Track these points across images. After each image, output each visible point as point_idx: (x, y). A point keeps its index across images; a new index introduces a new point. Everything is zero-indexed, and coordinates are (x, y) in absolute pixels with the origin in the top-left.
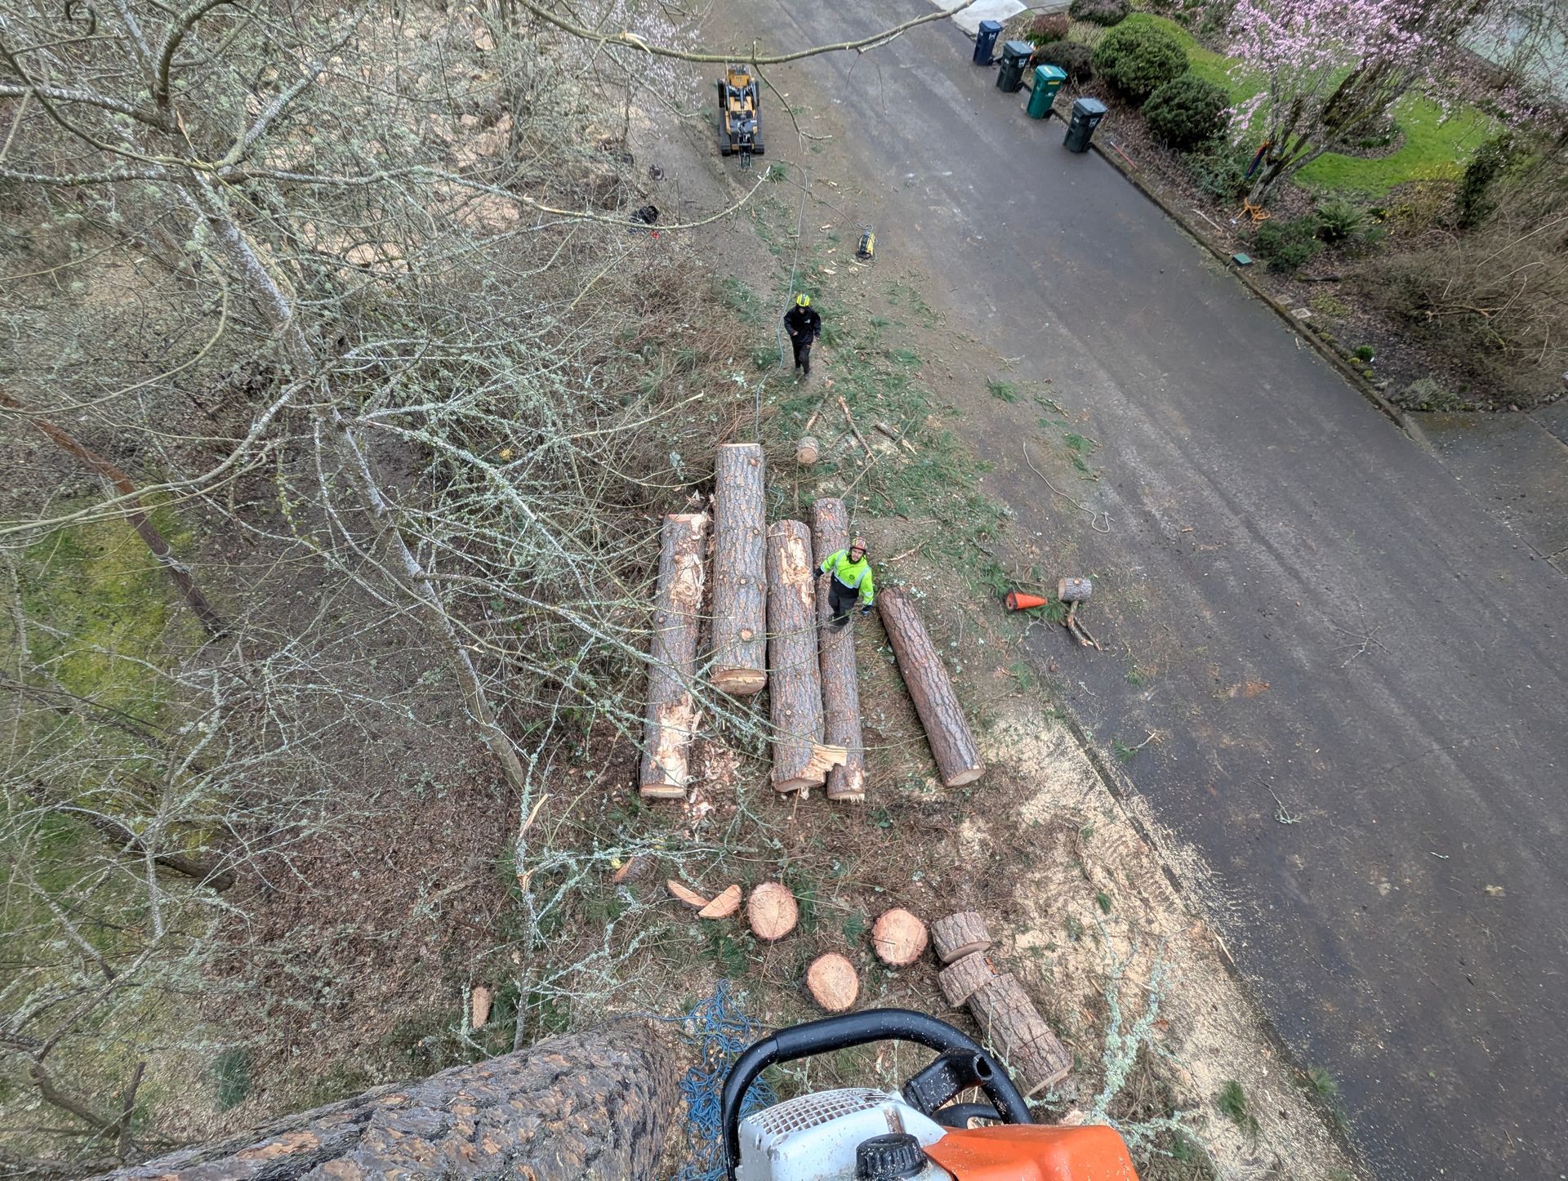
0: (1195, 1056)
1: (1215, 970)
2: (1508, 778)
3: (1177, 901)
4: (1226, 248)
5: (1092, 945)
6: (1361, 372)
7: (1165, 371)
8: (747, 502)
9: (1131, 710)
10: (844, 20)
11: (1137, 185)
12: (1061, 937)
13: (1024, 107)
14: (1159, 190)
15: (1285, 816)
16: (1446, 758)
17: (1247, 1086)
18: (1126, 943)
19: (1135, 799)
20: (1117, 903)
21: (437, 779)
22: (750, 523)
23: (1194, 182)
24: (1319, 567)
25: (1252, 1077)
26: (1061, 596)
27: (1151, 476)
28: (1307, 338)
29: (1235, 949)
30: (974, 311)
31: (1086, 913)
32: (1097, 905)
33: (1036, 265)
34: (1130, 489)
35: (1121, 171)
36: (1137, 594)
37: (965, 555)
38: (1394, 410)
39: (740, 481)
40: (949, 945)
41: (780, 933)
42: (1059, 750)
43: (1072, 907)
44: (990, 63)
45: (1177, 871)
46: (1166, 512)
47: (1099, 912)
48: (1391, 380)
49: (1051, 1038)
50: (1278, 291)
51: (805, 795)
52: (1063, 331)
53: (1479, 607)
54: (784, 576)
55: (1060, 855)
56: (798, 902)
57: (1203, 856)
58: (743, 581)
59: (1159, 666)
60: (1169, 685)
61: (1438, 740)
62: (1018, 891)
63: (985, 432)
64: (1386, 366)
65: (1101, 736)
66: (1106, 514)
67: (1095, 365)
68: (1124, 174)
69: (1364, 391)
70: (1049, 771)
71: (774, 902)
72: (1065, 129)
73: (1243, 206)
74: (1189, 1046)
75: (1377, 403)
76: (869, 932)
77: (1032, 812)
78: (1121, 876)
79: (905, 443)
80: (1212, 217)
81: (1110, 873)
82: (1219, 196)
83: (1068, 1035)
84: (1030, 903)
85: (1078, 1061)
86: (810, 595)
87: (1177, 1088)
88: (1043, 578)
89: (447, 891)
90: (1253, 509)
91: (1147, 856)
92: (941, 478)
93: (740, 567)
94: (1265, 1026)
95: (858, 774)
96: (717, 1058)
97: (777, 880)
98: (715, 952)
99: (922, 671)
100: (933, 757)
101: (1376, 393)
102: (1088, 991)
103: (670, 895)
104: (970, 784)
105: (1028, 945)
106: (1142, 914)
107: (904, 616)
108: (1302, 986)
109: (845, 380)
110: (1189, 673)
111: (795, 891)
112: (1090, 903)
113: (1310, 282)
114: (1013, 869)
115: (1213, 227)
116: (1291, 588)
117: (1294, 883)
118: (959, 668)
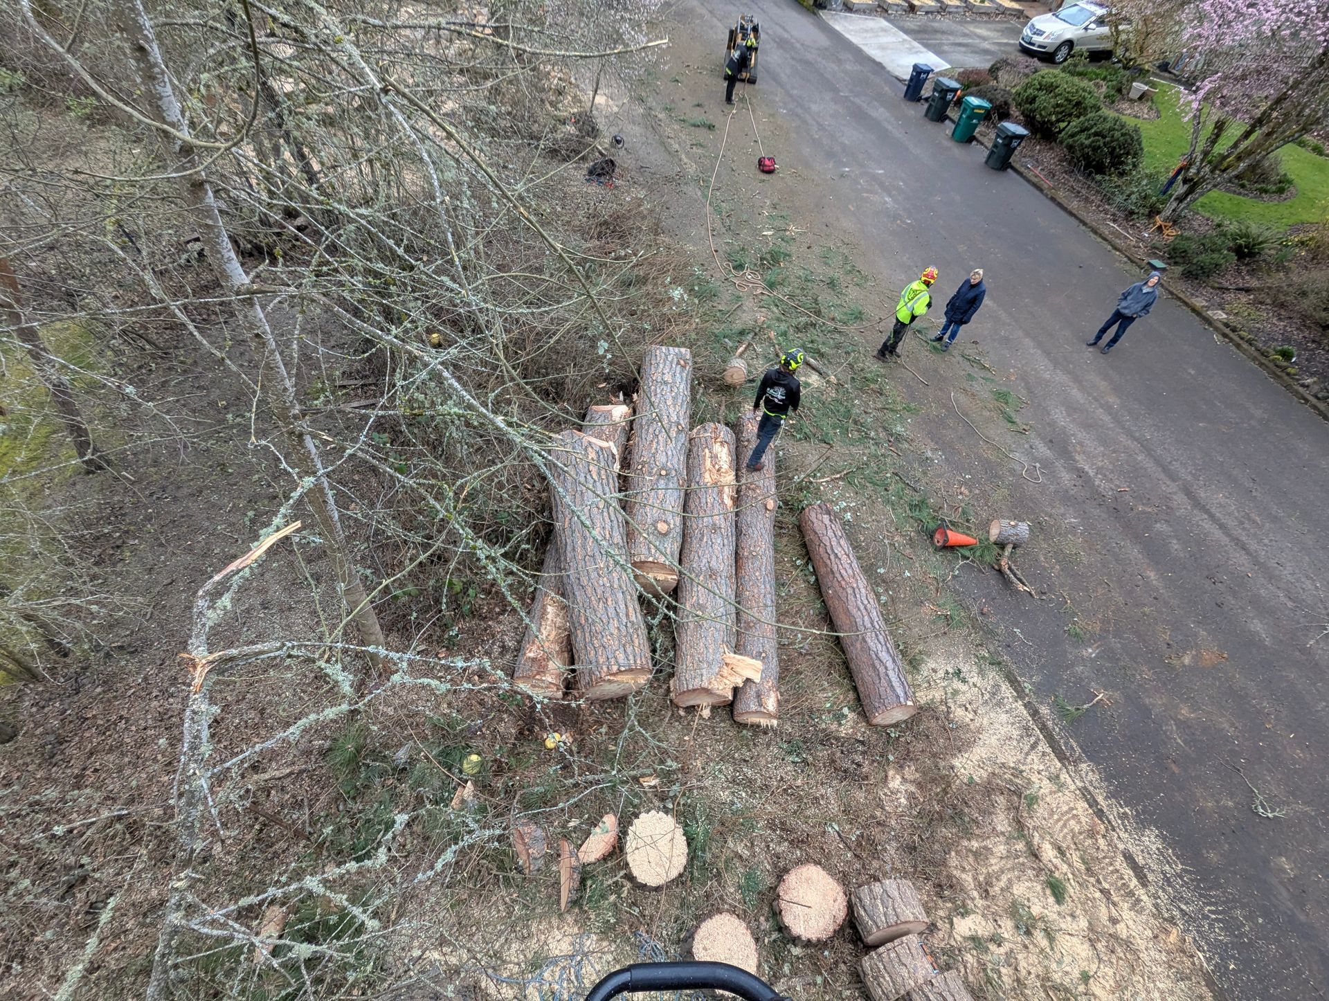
3: (1144, 898)
4: (1141, 253)
5: (1044, 943)
6: (1284, 369)
8: (674, 398)
9: (1073, 665)
10: (793, 58)
11: (1053, 199)
12: (1007, 927)
13: (949, 132)
14: (1074, 205)
15: (1263, 807)
18: (1087, 946)
19: (1083, 766)
20: (1072, 889)
22: (674, 418)
23: (1108, 199)
24: (1266, 541)
26: (992, 539)
27: (1078, 435)
28: (1225, 335)
29: (1222, 971)
31: (1037, 899)
32: (1048, 892)
33: (962, 248)
34: (1060, 445)
35: (1038, 188)
36: (1073, 544)
37: (892, 488)
38: (1321, 406)
39: (668, 378)
40: (876, 922)
41: (662, 879)
42: (995, 697)
43: (1019, 890)
44: (919, 100)
45: (1140, 860)
46: (1099, 470)
47: (1051, 900)
48: (1315, 379)
50: (1192, 294)
51: (706, 713)
54: (707, 475)
55: (1000, 822)
56: (690, 842)
57: (1169, 844)
58: (663, 473)
59: (1103, 622)
60: (1114, 642)
62: (953, 860)
64: (1307, 367)
65: (1039, 690)
66: (1038, 465)
67: (1020, 333)
68: (1041, 191)
69: (1288, 387)
70: (984, 722)
72: (987, 153)
73: (1154, 223)
75: (1303, 398)
76: (772, 890)
77: (966, 767)
78: (1075, 857)
79: (832, 378)
80: (1125, 229)
81: (1061, 852)
82: (1132, 213)
84: (967, 879)
86: (732, 498)
88: (973, 519)
90: (1189, 478)
91: (1104, 836)
93: (661, 458)
95: (773, 695)
97: (664, 808)
99: (850, 591)
100: (855, 689)
101: (1301, 389)
104: (896, 725)
105: (968, 934)
106: (1104, 910)
107: (830, 533)
109: (776, 319)
110: (1136, 633)
111: (688, 826)
112: (1039, 888)
113: (1224, 290)
114: (945, 832)
115: (1126, 238)
116: (1239, 559)
117: (1285, 894)
118: (884, 599)
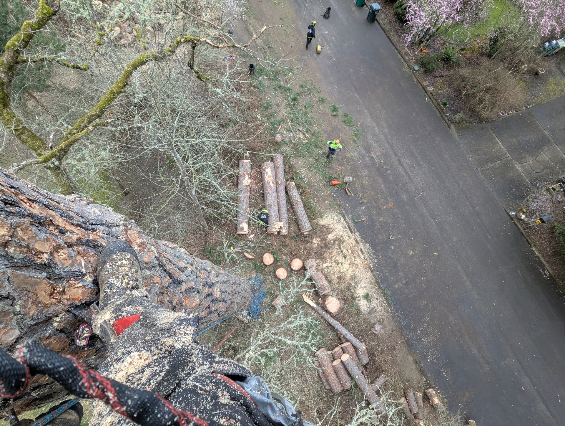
0: (360, 288)
1: (368, 271)
2: (448, 228)
3: (362, 256)
4: (412, 63)
6: (443, 110)
7: (384, 110)
9: (359, 211)
11: (388, 37)
12: (334, 264)
13: (355, 2)
14: (395, 39)
15: (391, 237)
16: (434, 223)
17: (370, 294)
18: (349, 265)
19: (356, 233)
20: (348, 257)
21: (187, 230)
24: (415, 172)
25: (372, 292)
27: (375, 145)
28: (430, 98)
29: (374, 267)
30: (330, 88)
31: (340, 259)
33: (351, 70)
34: (368, 149)
35: (384, 30)
36: (365, 181)
37: (321, 170)
38: (449, 123)
40: (307, 266)
41: (270, 264)
42: (339, 221)
43: (337, 258)
45: (363, 250)
46: (377, 156)
47: (344, 259)
48: (451, 113)
49: (328, 284)
50: (425, 80)
51: (276, 233)
52: (356, 96)
53: (455, 184)
54: (265, 179)
55: (336, 246)
56: (274, 257)
57: (370, 246)
59: (368, 200)
61: (433, 219)
62: (325, 254)
64: (450, 108)
65: (350, 218)
66: (360, 157)
67: (364, 107)
68: (385, 32)
69: (442, 116)
70: (336, 227)
71: (268, 257)
73: (420, 47)
74: (359, 286)
75: (445, 121)
76: (290, 264)
77: (331, 237)
78: (350, 251)
79: (306, 135)
80: (410, 51)
81: (347, 250)
82: (414, 43)
83: (332, 284)
84: (328, 257)
85: (334, 289)
87: (355, 294)
88: (341, 176)
90: (401, 155)
91: (357, 247)
92: (316, 146)
94: (377, 282)
96: (256, 288)
97: (269, 252)
98: (255, 268)
101: (445, 117)
102: (338, 275)
103: (245, 256)
105: (326, 266)
106: (353, 259)
108: (387, 274)
109: (290, 113)
110: (375, 202)
111: (274, 255)
112: (342, 257)
113: (436, 77)
114: (324, 250)
115: (410, 55)
116: (406, 179)
117: (390, 252)
118: (316, 201)
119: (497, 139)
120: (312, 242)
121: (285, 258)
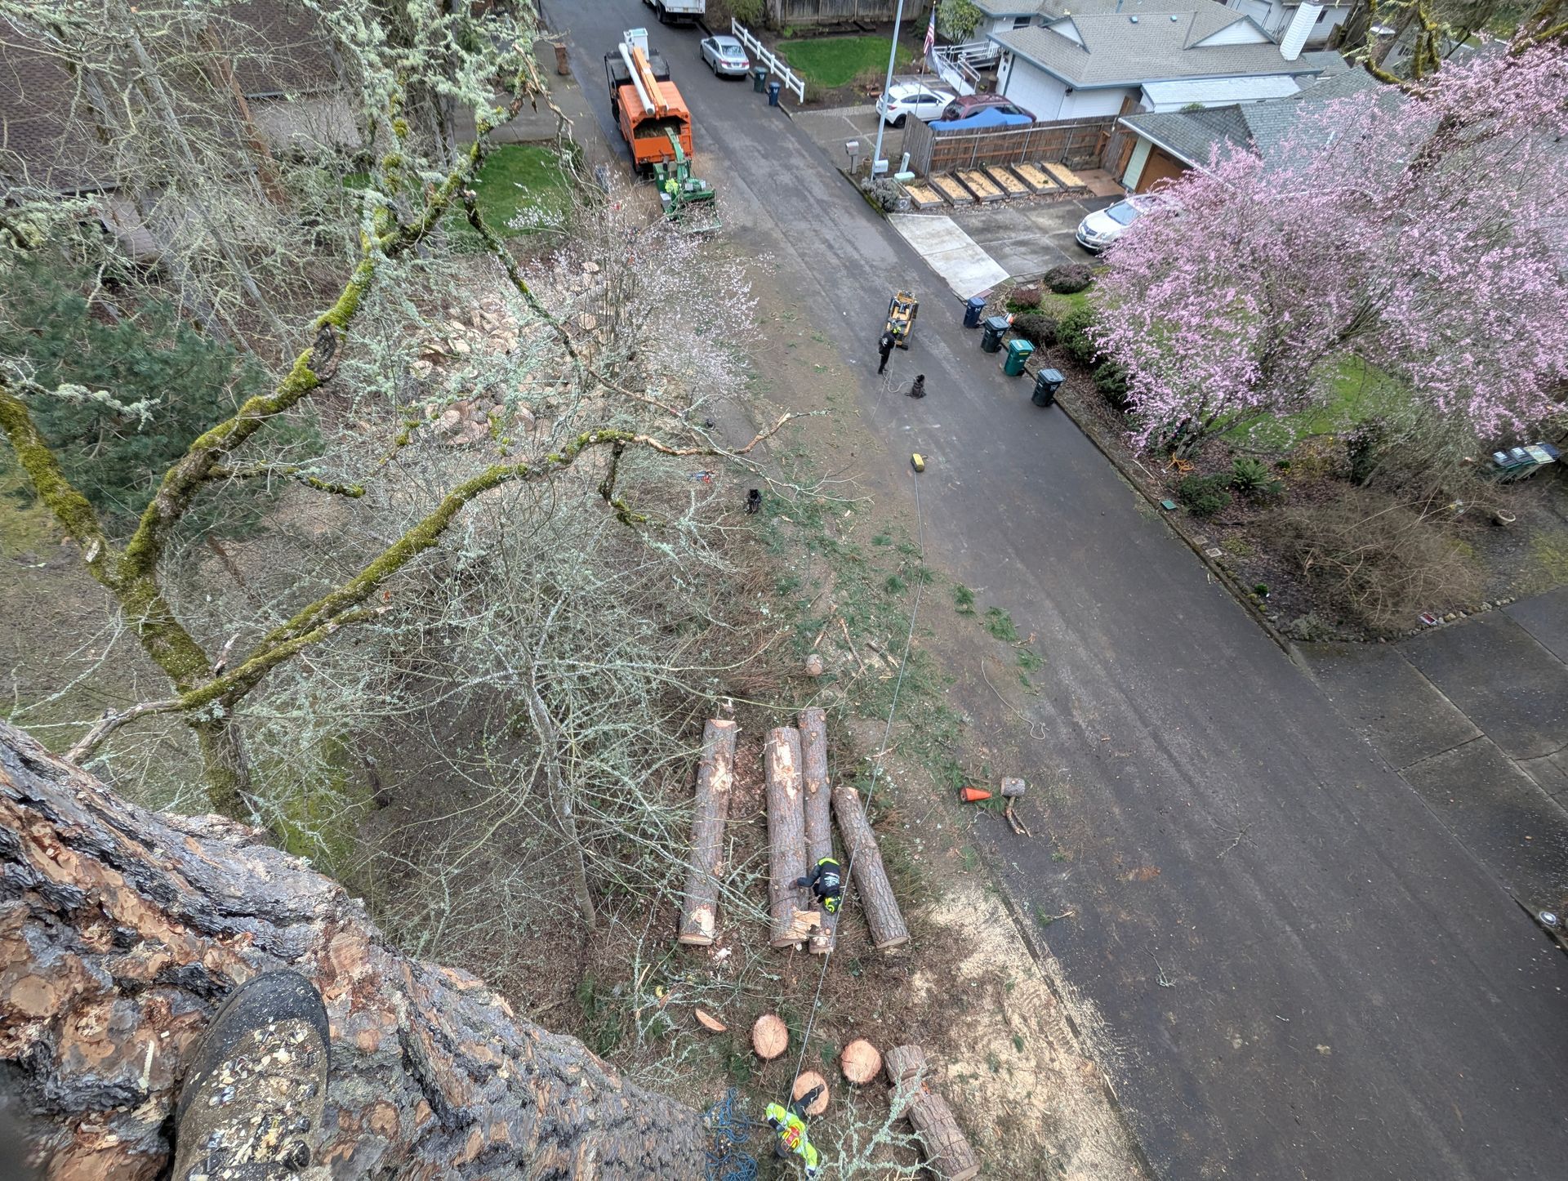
0: (1079, 1169)
1: (1101, 1102)
2: (1345, 957)
3: (1076, 1045)
4: (1156, 494)
5: (1006, 1077)
6: (1258, 606)
7: (1098, 602)
9: (1051, 887)
10: (862, 288)
11: (1088, 437)
12: (983, 1069)
13: (1002, 366)
14: (1106, 442)
15: (1164, 980)
16: (1295, 938)
18: (1033, 1076)
19: (1050, 960)
20: (1028, 1044)
21: (534, 922)
24: (1208, 774)
26: (1002, 792)
27: (1079, 692)
28: (1217, 575)
29: (1118, 1086)
30: (950, 547)
31: (1003, 1050)
32: (1013, 1045)
33: (1002, 508)
34: (1063, 702)
35: (1077, 423)
36: (1063, 792)
37: (931, 755)
38: (1282, 639)
40: (899, 1068)
41: (774, 1054)
42: (993, 918)
43: (994, 1046)
44: (977, 326)
45: (1077, 1021)
46: (1090, 723)
47: (1015, 1050)
48: (1282, 613)
49: (965, 1145)
50: (1196, 533)
51: (798, 948)
52: (1020, 565)
53: (1336, 812)
55: (988, 1003)
56: (789, 1031)
57: (1099, 1009)
59: (1076, 852)
60: (1082, 867)
61: (1291, 925)
62: (953, 1030)
63: (952, 651)
64: (1279, 601)
66: (1043, 723)
67: (1042, 595)
68: (1079, 427)
69: (1259, 622)
70: (984, 935)
71: (771, 1030)
72: (1032, 390)
73: (1172, 459)
74: (1075, 1161)
75: (1269, 632)
76: (839, 1056)
77: (969, 968)
78: (1033, 1022)
79: (890, 658)
80: (1147, 466)
81: (1025, 1020)
82: (1152, 450)
83: (981, 1145)
84: (962, 1041)
85: (987, 1165)
88: (990, 776)
89: (540, 1009)
90: (1159, 723)
91: (1055, 1007)
92: (916, 688)
94: (1135, 1149)
96: (726, 1146)
97: (774, 1013)
98: (728, 1066)
101: (1268, 624)
102: (1000, 1113)
103: (698, 1022)
105: (957, 1074)
106: (1047, 1054)
108: (1166, 1118)
109: (847, 604)
110: (1098, 859)
111: (787, 1022)
112: (1008, 1043)
113: (1223, 525)
114: (951, 1012)
115: (1147, 476)
116: (1184, 791)
117: (1167, 1035)
118: (920, 848)
119: (1432, 686)
120: (909, 987)
121: (824, 1036)
